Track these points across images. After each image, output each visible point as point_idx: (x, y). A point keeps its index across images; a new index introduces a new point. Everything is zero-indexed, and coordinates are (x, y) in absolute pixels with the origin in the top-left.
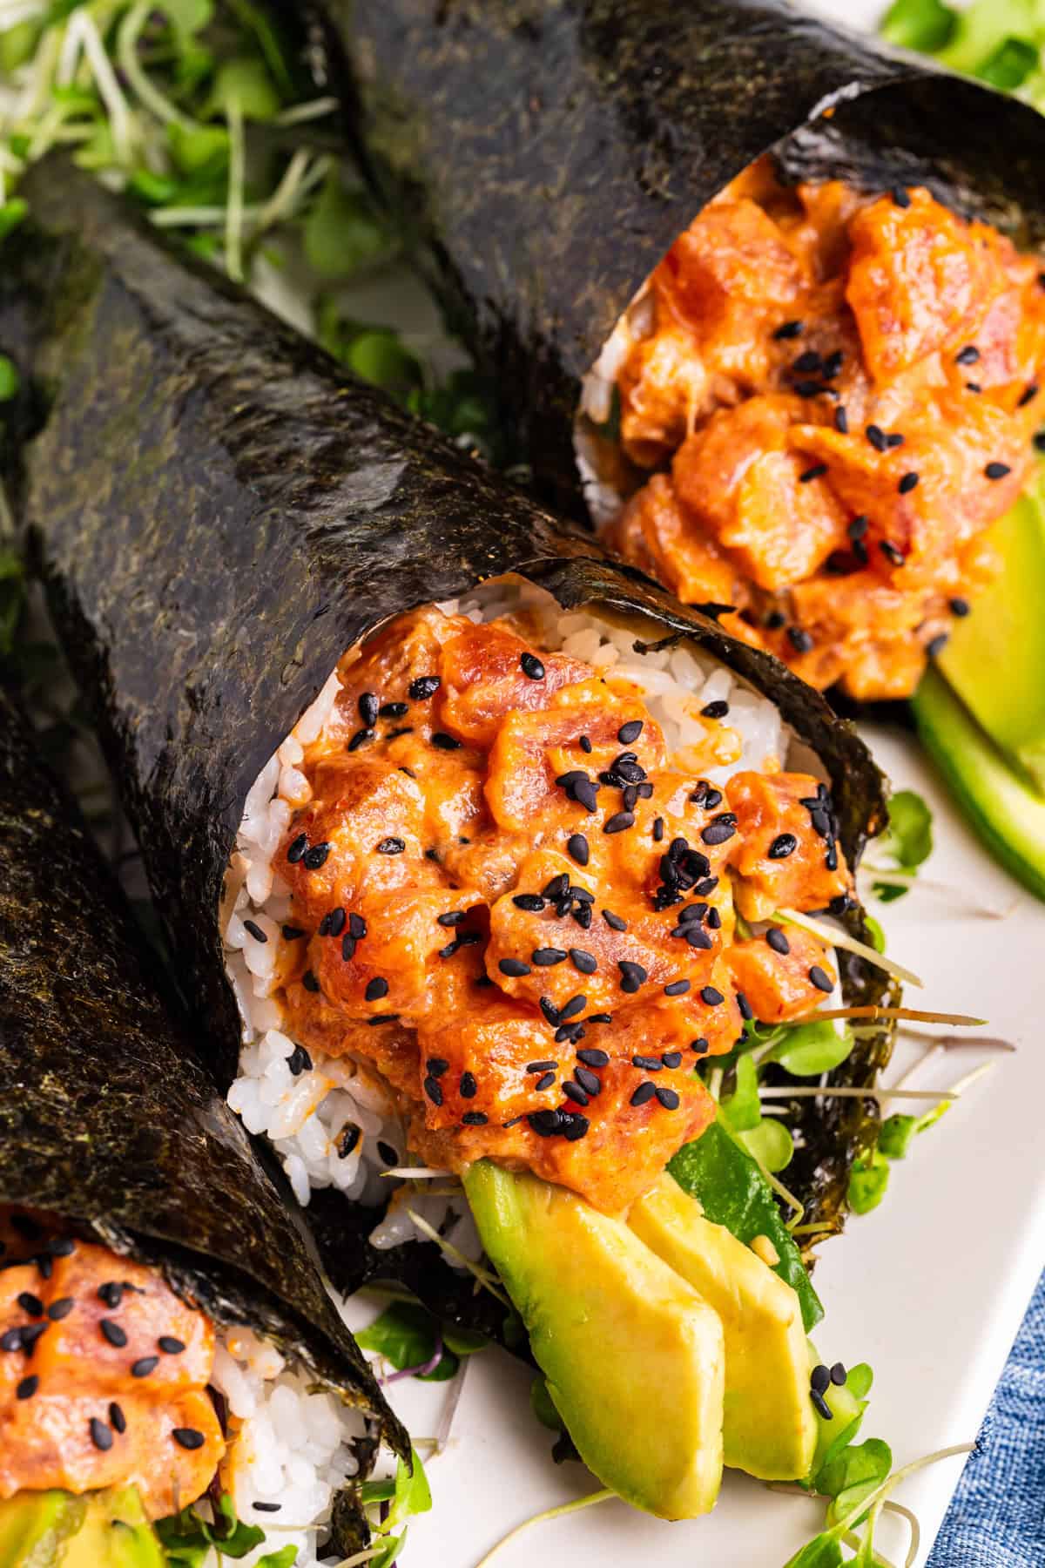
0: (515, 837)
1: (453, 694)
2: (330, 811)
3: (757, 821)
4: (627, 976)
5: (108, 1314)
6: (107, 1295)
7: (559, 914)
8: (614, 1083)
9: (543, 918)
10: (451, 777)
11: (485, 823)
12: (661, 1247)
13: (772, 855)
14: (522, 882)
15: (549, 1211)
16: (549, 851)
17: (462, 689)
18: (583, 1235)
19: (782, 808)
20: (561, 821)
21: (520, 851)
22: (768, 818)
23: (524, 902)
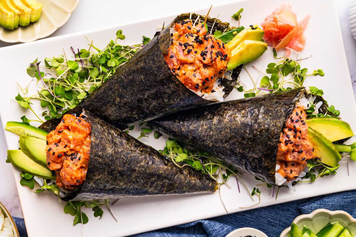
0: (195, 60)
1: (175, 67)
2: (191, 83)
3: (185, 31)
4: (213, 47)
5: (295, 121)
6: (292, 121)
7: (206, 55)
8: (221, 51)
9: (207, 57)
10: (185, 68)
11: (191, 64)
12: (235, 47)
13: (190, 29)
14: (201, 59)
15: (232, 60)
16: (197, 56)
17: (174, 66)
18: (235, 56)
19: (184, 28)
20: (193, 54)
21: (196, 59)
22: (185, 29)
23: (204, 59)
